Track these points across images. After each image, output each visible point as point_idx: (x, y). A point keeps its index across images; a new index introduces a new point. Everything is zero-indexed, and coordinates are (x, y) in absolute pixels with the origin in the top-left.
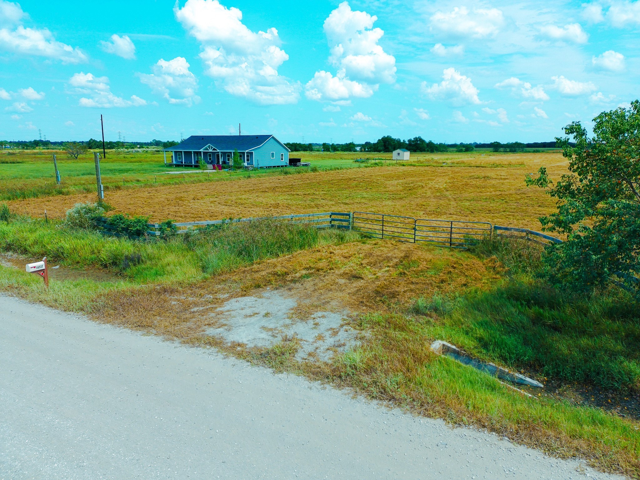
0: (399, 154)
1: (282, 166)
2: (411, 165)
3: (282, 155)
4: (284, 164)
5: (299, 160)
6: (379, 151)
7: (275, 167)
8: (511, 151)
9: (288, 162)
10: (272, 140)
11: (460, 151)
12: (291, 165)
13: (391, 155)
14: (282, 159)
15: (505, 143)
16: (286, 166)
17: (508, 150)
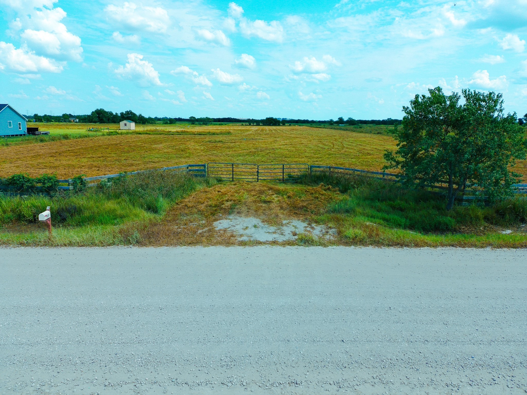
0: (125, 125)
1: (21, 135)
2: (147, 134)
3: (20, 124)
4: (23, 133)
5: (37, 129)
6: (95, 122)
7: (14, 135)
8: (204, 124)
9: (26, 131)
10: (8, 109)
11: (166, 123)
12: (29, 134)
13: (118, 126)
14: (20, 128)
15: (199, 117)
16: (24, 135)
17: (202, 123)
